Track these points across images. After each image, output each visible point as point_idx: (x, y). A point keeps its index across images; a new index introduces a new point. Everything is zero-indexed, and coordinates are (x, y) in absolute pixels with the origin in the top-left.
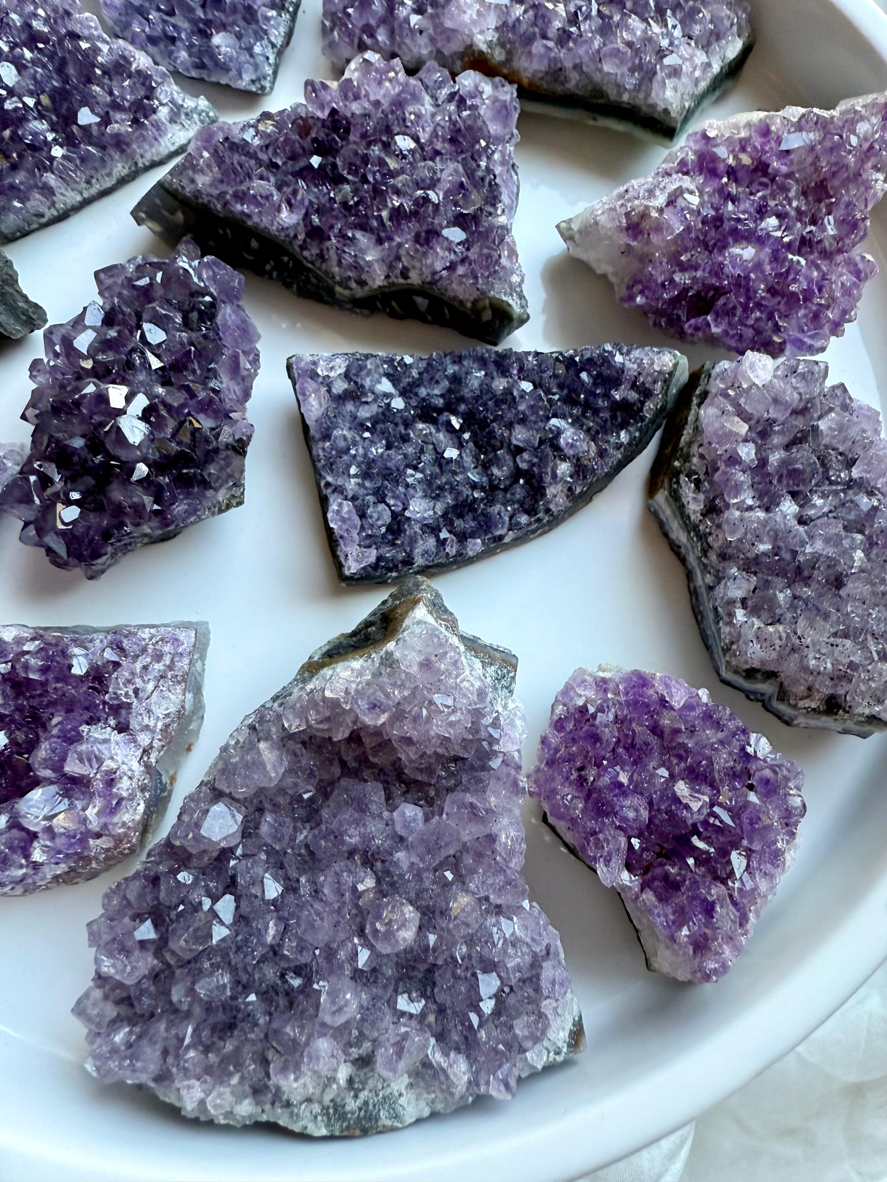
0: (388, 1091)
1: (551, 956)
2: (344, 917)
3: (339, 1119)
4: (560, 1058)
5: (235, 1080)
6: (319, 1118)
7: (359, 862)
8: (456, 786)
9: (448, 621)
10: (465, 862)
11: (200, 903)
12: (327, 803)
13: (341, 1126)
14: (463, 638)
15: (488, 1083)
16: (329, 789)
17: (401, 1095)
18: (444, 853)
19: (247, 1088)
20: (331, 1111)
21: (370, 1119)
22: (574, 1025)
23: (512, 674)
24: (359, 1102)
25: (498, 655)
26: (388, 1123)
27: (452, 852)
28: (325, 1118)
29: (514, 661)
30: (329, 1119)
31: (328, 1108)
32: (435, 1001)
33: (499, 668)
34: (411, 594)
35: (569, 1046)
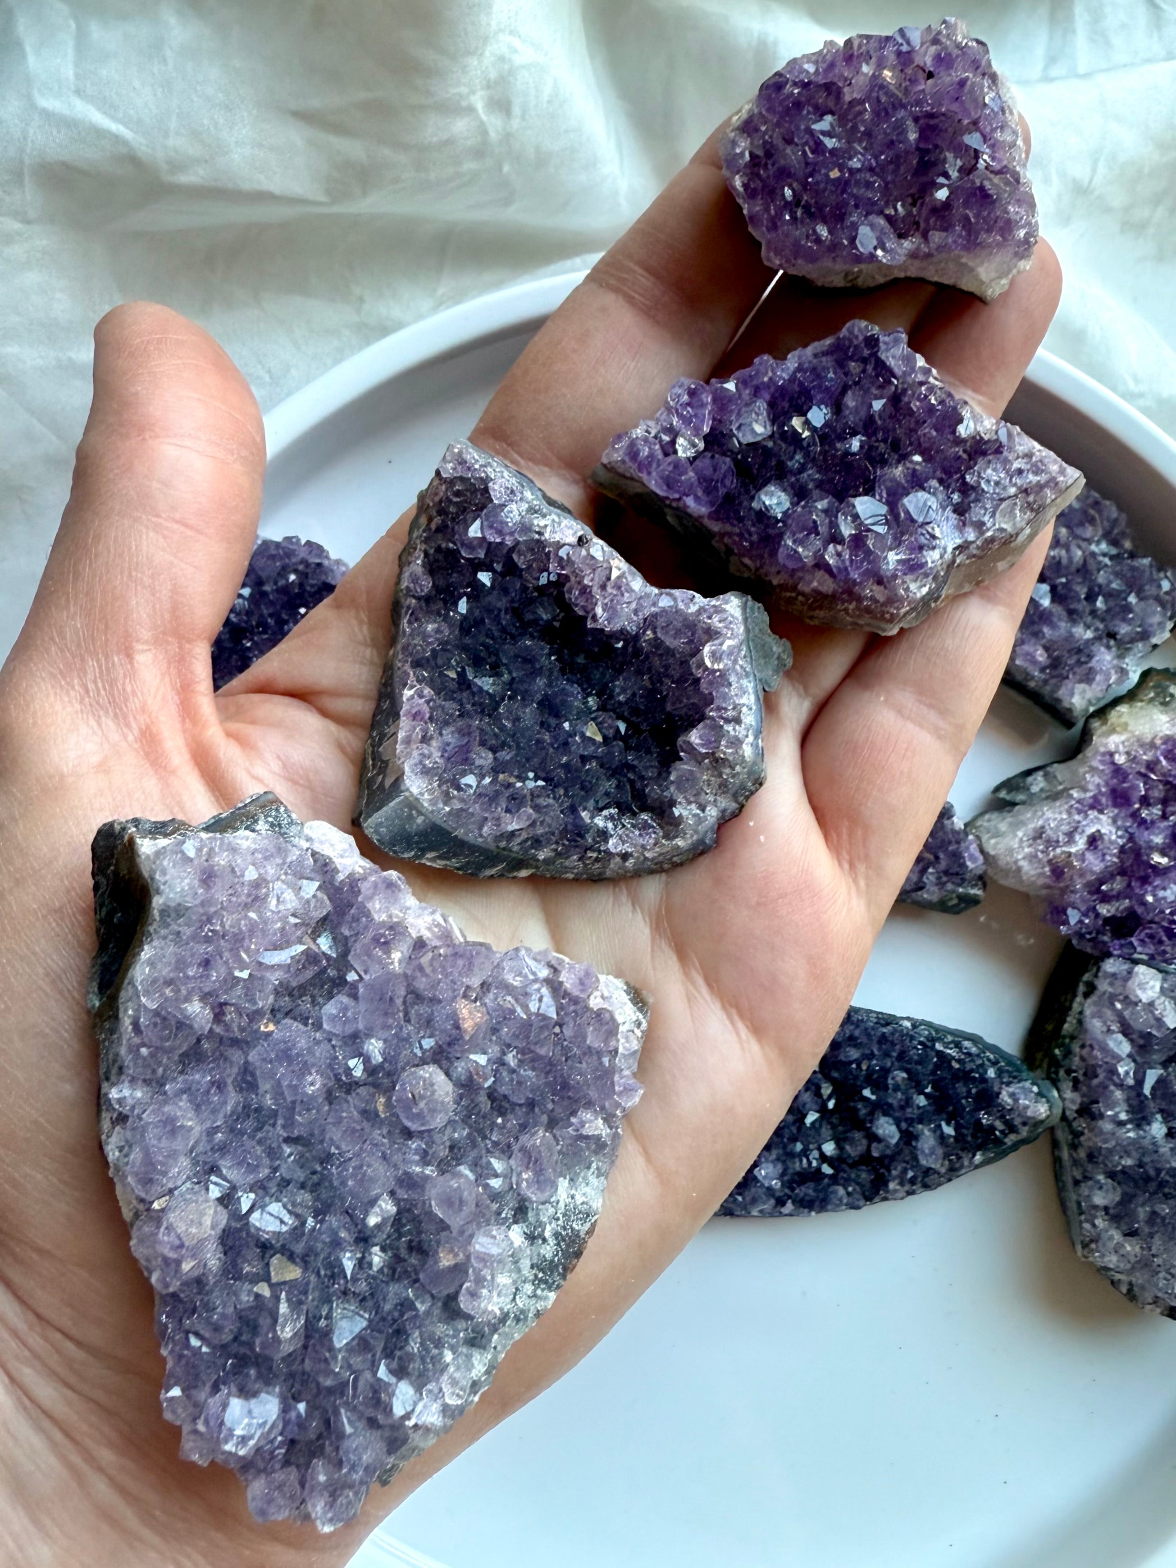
0: (562, 1205)
1: (559, 968)
2: (383, 1144)
3: (552, 1272)
4: (644, 1025)
5: (448, 1356)
6: (539, 1292)
7: (343, 1095)
8: (346, 945)
9: (178, 829)
10: (422, 986)
11: (258, 1296)
12: (261, 1091)
13: (559, 1274)
14: (208, 829)
15: (618, 1105)
16: (249, 1078)
17: (573, 1197)
18: (399, 1001)
19: (464, 1350)
20: (540, 1275)
21: (574, 1242)
22: (628, 994)
23: (282, 809)
24: (552, 1242)
25: (252, 808)
26: (587, 1226)
27: (403, 992)
28: (543, 1286)
29: (270, 797)
30: (546, 1282)
31: (536, 1276)
32: (520, 1105)
33: (266, 817)
34: (115, 847)
35: (640, 1010)
